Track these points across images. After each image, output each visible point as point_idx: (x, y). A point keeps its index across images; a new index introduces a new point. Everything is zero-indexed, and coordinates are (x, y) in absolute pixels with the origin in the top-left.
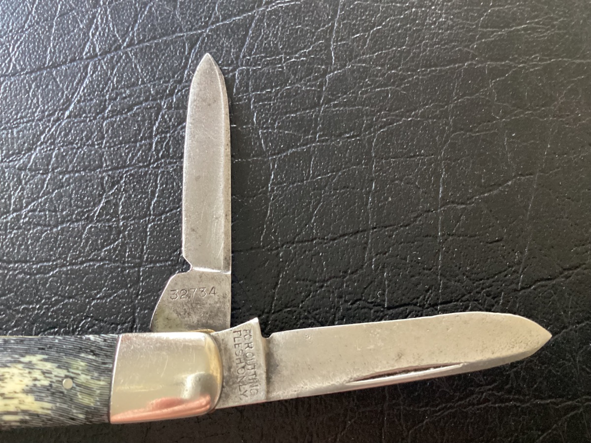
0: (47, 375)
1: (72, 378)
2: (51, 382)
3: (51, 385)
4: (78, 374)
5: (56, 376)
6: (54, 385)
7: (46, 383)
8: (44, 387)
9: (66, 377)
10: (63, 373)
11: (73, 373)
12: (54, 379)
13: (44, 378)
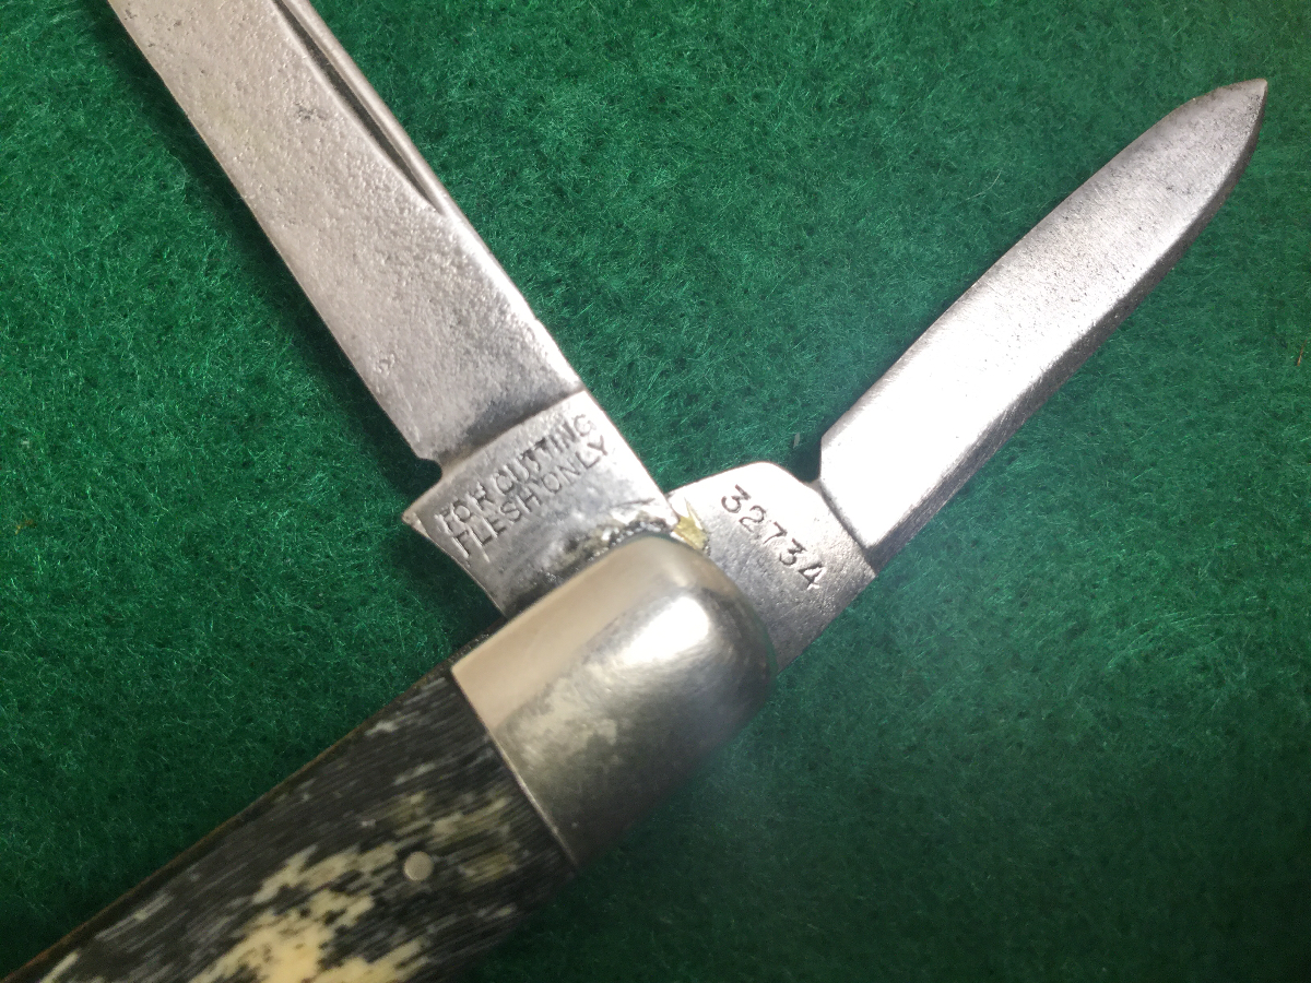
0: (352, 886)
1: (419, 847)
2: (374, 893)
3: (380, 902)
4: (426, 828)
5: (376, 872)
6: (389, 895)
7: (363, 905)
8: (364, 918)
9: (403, 855)
10: (385, 853)
11: (409, 835)
12: (378, 882)
13: (352, 899)
